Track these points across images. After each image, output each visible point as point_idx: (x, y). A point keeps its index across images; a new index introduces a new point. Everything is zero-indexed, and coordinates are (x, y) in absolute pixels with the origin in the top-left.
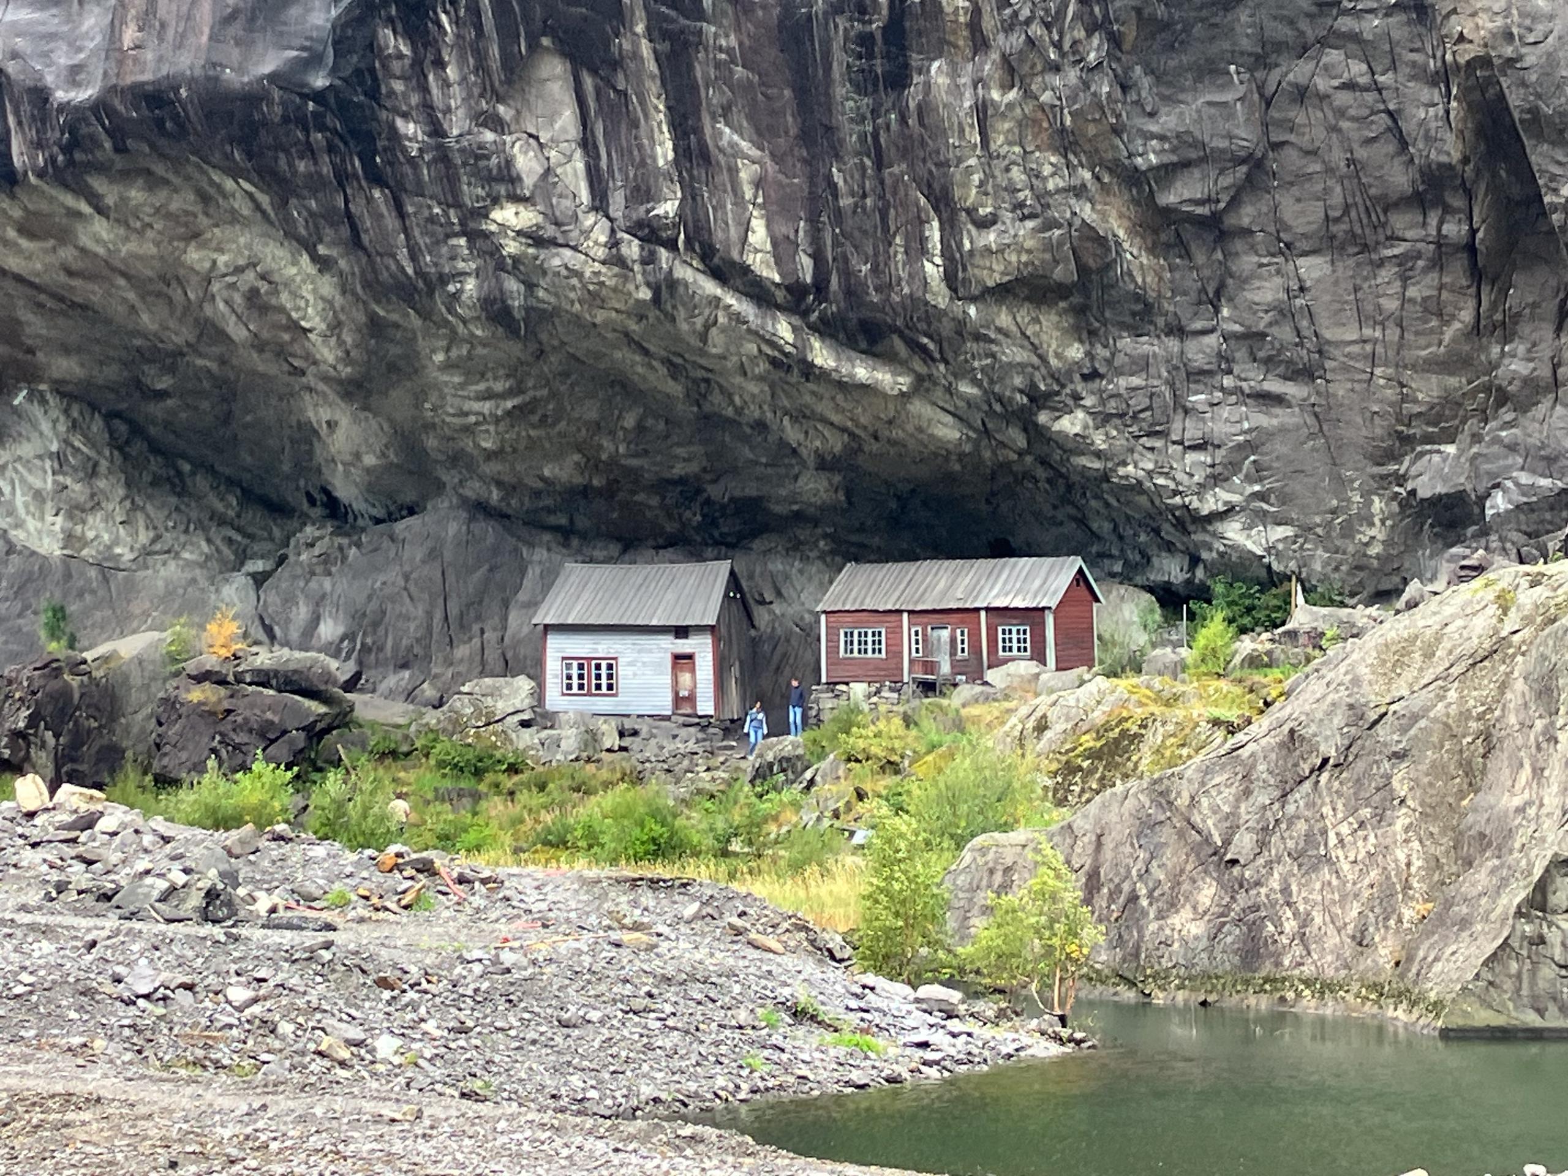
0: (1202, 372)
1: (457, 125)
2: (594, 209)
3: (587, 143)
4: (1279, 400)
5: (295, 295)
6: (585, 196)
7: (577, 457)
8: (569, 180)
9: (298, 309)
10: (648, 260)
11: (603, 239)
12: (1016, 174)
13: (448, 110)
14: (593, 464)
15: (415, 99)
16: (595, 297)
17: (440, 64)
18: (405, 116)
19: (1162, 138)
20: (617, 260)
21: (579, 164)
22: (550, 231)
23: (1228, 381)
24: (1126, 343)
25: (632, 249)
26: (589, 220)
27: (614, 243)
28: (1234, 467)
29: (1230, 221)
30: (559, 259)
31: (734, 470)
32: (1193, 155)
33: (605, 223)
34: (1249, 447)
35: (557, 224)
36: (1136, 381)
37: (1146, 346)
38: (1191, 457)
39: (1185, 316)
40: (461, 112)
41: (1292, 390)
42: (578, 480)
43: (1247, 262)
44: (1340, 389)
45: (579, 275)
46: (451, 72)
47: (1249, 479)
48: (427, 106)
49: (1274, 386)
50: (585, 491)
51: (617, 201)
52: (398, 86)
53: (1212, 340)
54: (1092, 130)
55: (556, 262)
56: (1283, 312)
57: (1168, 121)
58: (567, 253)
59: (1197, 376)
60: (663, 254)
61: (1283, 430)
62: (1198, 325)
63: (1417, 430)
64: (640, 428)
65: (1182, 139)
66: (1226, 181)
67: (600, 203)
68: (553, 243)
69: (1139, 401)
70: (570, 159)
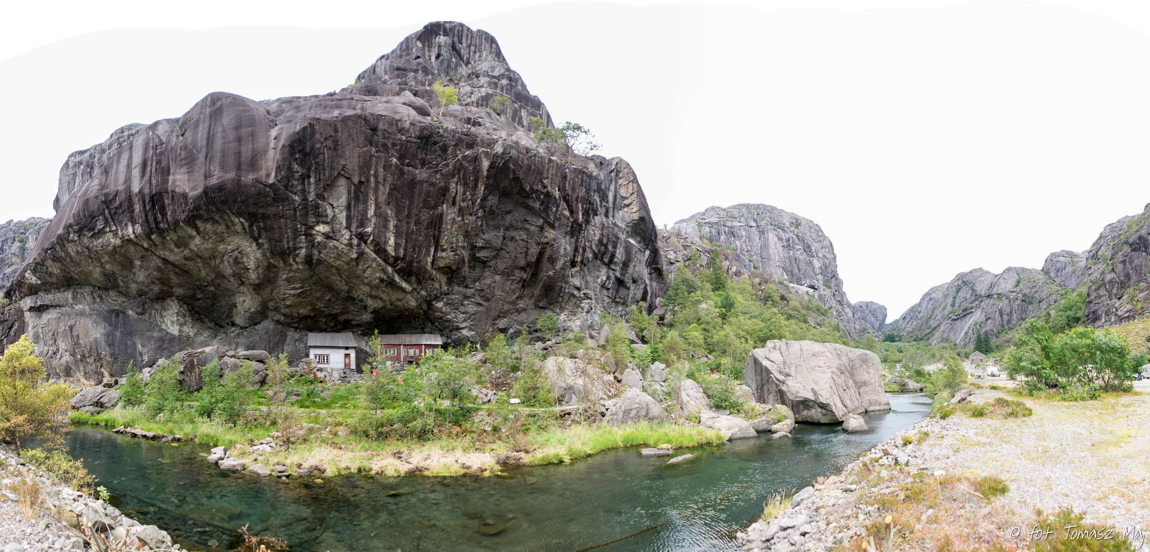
0: (469, 297)
1: (311, 197)
2: (347, 228)
3: (348, 208)
4: (481, 305)
5: (248, 258)
6: (344, 224)
7: (310, 307)
8: (340, 219)
9: (248, 262)
10: (359, 245)
11: (348, 237)
12: (454, 239)
13: (309, 193)
14: (314, 310)
15: (300, 188)
16: (338, 257)
17: (309, 177)
18: (295, 194)
19: (484, 240)
20: (350, 245)
21: (344, 214)
22: (331, 235)
23: (472, 300)
24: (456, 288)
25: (355, 241)
26: (344, 231)
27: (351, 239)
28: (469, 318)
29: (488, 264)
30: (332, 243)
31: (348, 312)
32: (488, 246)
33: (349, 233)
34: (474, 314)
35: (334, 233)
36: (457, 297)
37: (461, 289)
38: (461, 315)
39: (469, 283)
40: (313, 194)
41: (485, 304)
42: (308, 314)
43: (487, 274)
44: (493, 304)
45: (337, 248)
46: (312, 180)
47: (471, 321)
48: (303, 191)
49: (481, 302)
50: (309, 316)
51: (353, 228)
52: (295, 183)
53: (472, 290)
54: (473, 233)
55: (331, 244)
56: (489, 286)
57: (486, 236)
58: (335, 242)
59: (466, 297)
60: (363, 244)
61: (481, 312)
62: (471, 286)
63: (501, 315)
64: (329, 300)
65: (487, 242)
66: (492, 254)
67: (348, 227)
68: (331, 238)
69: (456, 301)
70: (342, 212)
